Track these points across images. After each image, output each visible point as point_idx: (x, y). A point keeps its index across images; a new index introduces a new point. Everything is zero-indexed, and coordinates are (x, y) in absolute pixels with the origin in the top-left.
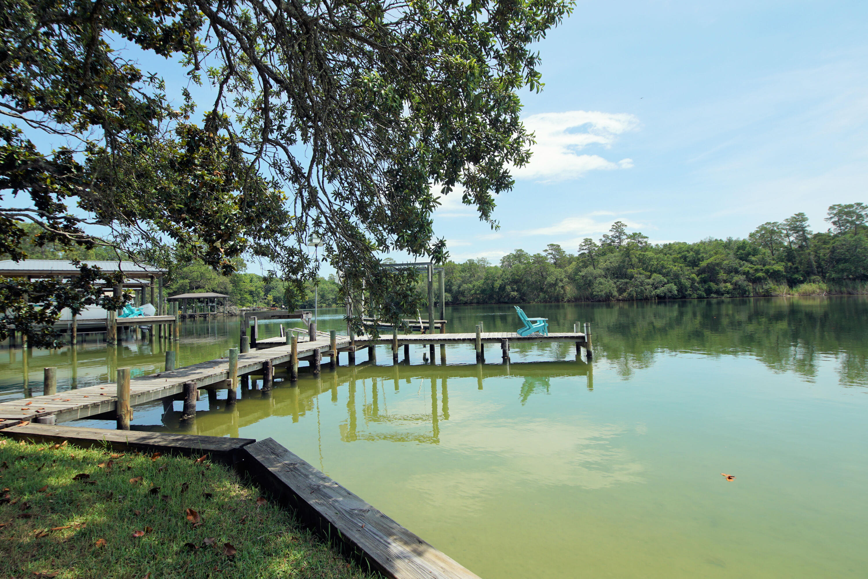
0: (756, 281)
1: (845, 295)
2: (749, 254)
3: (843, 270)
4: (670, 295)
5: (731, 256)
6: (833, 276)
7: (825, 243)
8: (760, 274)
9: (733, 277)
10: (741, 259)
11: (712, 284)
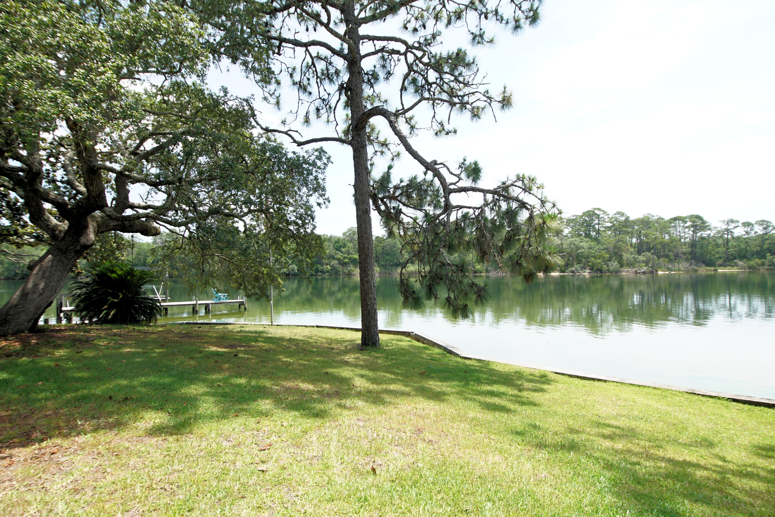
0: (344, 264)
1: (387, 275)
2: (341, 247)
3: (387, 260)
4: (292, 272)
5: (331, 247)
6: (383, 263)
7: (380, 243)
8: (346, 260)
9: (331, 261)
10: (337, 250)
11: (319, 266)
